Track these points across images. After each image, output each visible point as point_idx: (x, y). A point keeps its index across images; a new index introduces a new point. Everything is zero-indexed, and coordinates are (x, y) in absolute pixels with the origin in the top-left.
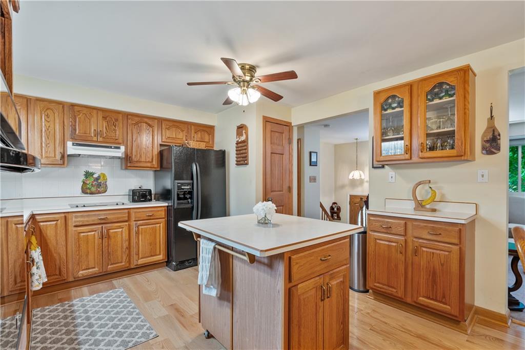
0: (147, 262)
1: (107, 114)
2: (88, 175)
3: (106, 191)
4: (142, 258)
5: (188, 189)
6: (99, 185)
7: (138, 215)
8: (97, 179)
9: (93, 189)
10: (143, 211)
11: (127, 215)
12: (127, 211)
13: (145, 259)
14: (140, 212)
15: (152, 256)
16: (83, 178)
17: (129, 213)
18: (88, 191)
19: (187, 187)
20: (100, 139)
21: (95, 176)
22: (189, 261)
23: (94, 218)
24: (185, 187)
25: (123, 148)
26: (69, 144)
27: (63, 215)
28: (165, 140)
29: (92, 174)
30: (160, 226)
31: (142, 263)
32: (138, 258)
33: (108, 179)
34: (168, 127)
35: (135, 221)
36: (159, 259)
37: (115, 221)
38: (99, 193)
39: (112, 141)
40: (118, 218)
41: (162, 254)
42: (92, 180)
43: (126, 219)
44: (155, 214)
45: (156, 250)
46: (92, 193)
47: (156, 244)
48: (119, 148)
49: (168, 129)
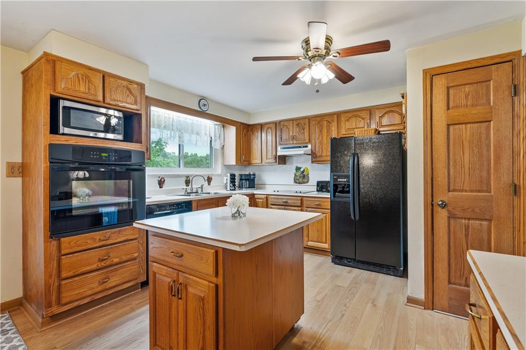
0: (314, 246)
1: (298, 122)
2: (298, 169)
3: (308, 182)
4: (311, 241)
5: (345, 182)
6: (304, 177)
7: (309, 203)
8: (303, 172)
9: (301, 180)
10: (312, 200)
11: (300, 202)
12: (300, 198)
13: (313, 243)
14: (309, 200)
15: (318, 242)
16: (295, 171)
17: (302, 200)
18: (298, 181)
19: (344, 180)
20: (295, 142)
21: (302, 170)
22: (348, 260)
23: (280, 201)
24: (342, 180)
25: (310, 146)
26: (279, 148)
27: (265, 196)
28: (344, 133)
29: (300, 168)
30: (326, 216)
31: (311, 245)
32: (308, 240)
33: (310, 172)
34: (347, 118)
35: (306, 207)
36: (325, 247)
37: (293, 205)
38: (304, 183)
39: (302, 142)
40: (294, 203)
41: (328, 242)
42: (300, 173)
43: (299, 204)
44: (321, 204)
45: (322, 238)
46: (299, 183)
47: (322, 232)
48: (307, 147)
49: (348, 120)
